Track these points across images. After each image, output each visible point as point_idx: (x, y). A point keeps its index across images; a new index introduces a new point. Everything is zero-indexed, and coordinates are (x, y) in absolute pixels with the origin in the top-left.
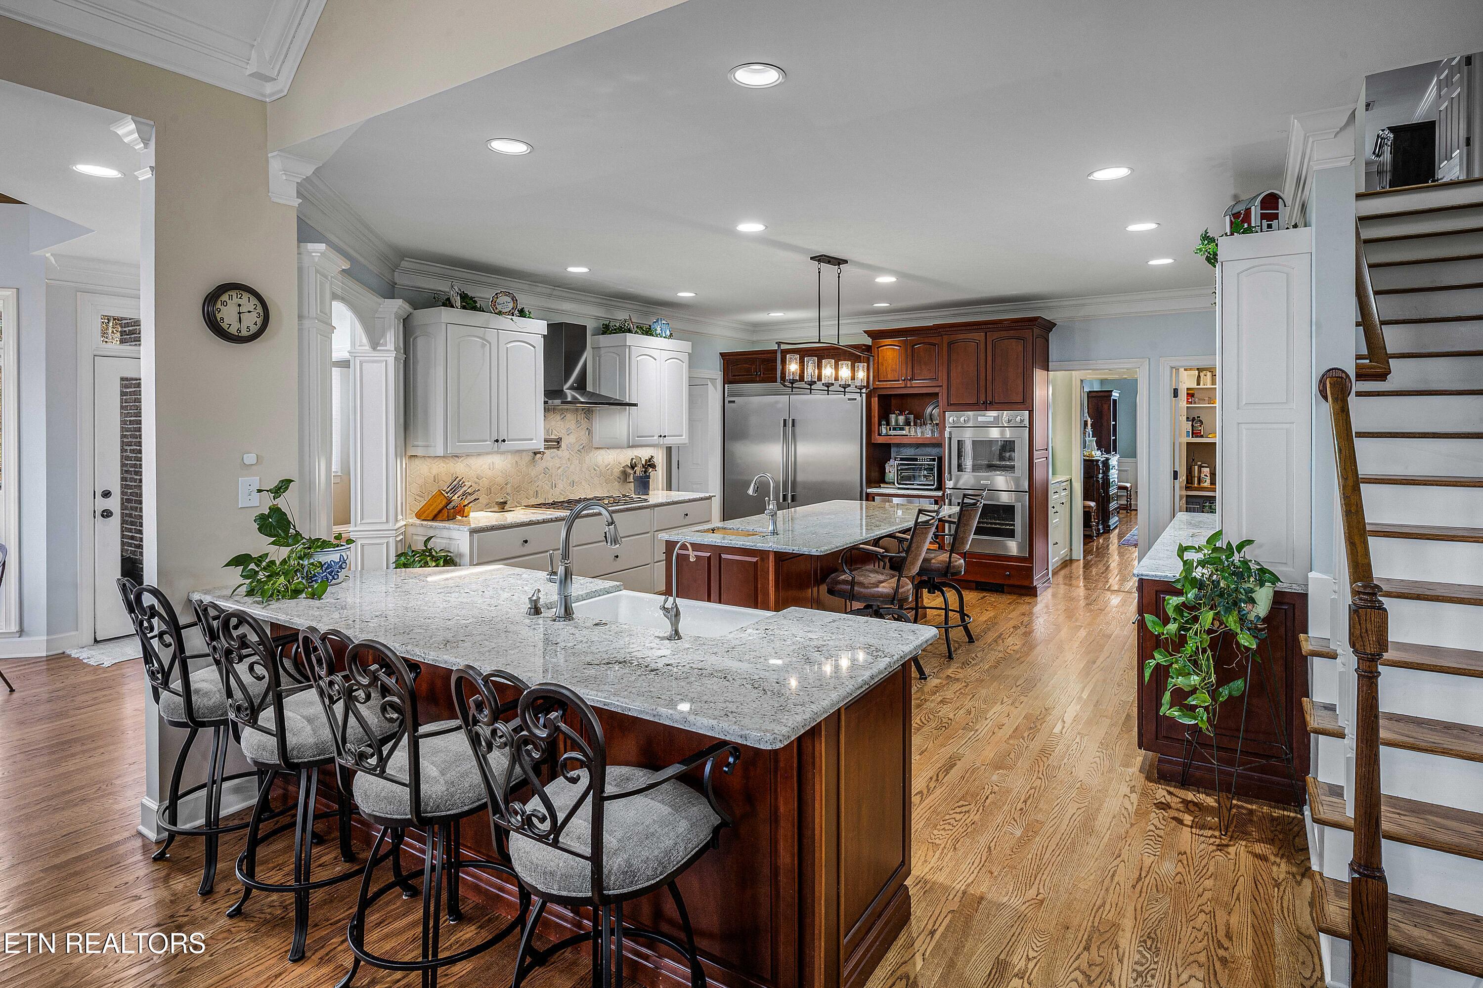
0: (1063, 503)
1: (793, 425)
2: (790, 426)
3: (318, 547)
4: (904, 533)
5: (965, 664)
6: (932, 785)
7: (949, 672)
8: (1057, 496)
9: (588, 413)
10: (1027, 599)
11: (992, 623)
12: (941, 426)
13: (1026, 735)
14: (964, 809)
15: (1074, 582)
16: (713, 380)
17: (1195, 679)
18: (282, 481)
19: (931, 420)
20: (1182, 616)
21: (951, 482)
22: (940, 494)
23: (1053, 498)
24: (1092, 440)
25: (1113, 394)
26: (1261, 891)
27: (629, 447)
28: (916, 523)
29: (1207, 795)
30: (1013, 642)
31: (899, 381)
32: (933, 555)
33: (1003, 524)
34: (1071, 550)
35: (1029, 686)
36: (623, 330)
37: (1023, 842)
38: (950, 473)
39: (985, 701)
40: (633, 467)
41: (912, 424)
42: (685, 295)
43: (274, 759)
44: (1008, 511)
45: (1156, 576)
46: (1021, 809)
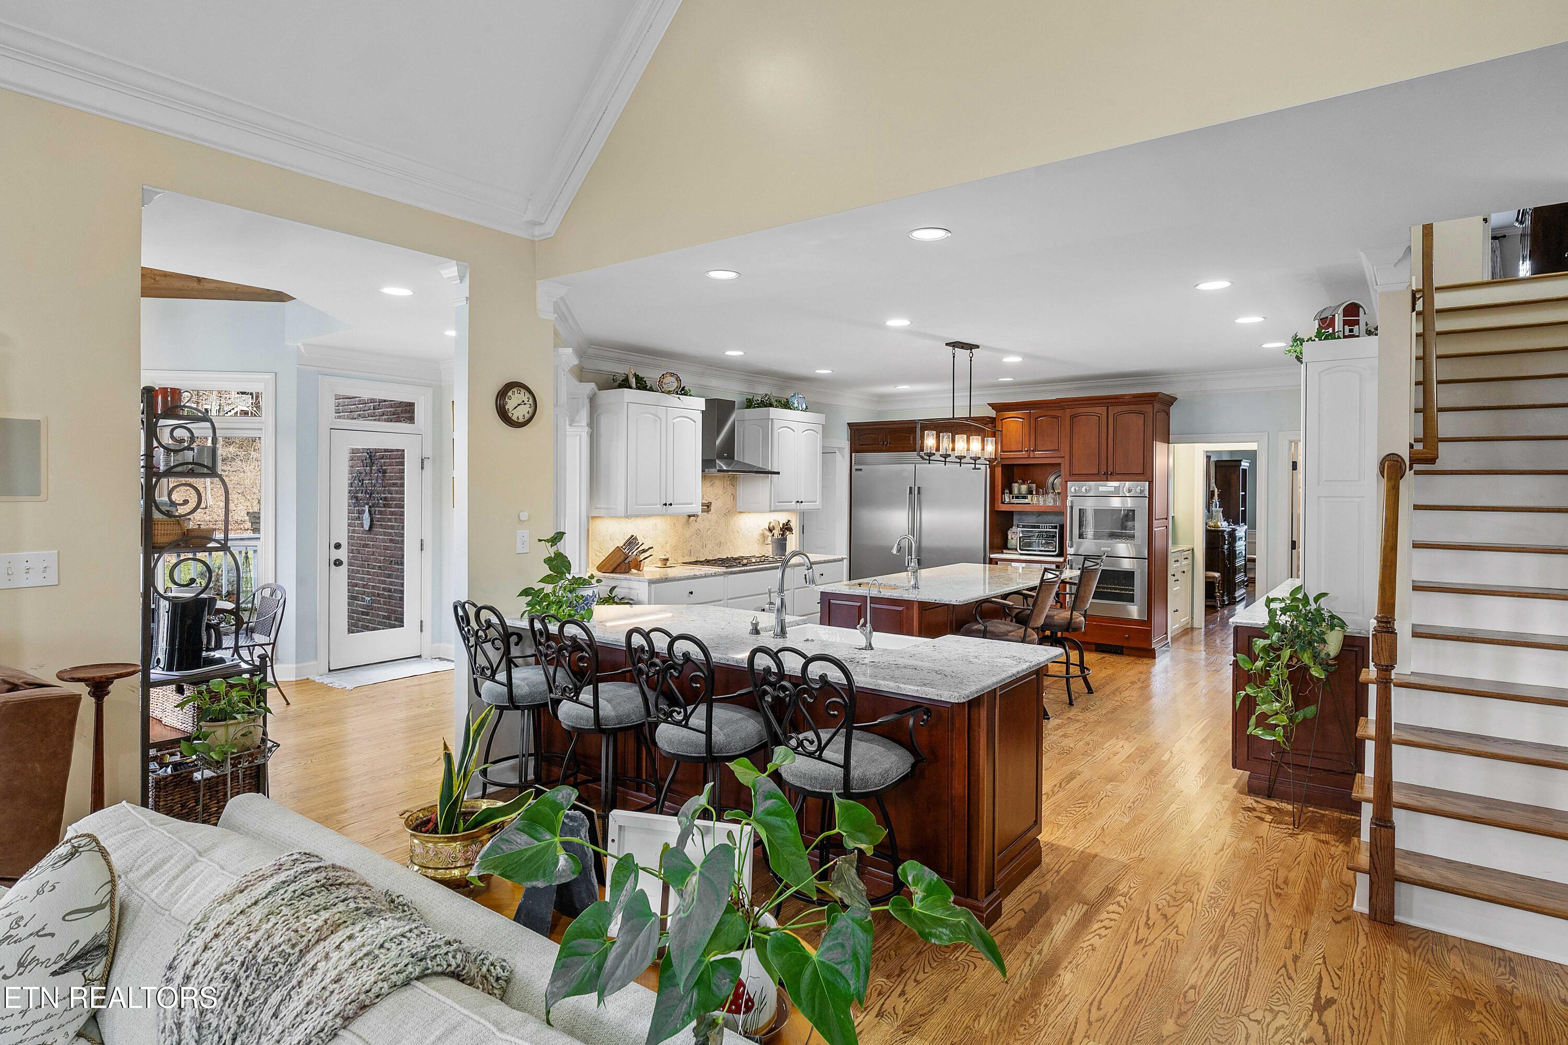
0: (1184, 572)
1: (919, 493)
2: (916, 493)
3: (581, 584)
4: (1030, 591)
5: (1084, 709)
6: (1056, 789)
7: (1071, 714)
8: (1178, 564)
9: (733, 480)
10: (1146, 661)
11: (1111, 679)
12: (1063, 495)
13: (1137, 760)
14: (1082, 805)
15: (1195, 648)
16: (841, 450)
17: (1276, 705)
18: (557, 533)
19: (1053, 489)
20: (1269, 656)
21: (1073, 549)
22: (1061, 559)
23: (1172, 567)
24: (1217, 510)
25: (1243, 463)
26: (1318, 861)
27: (771, 511)
28: (1042, 580)
29: (1288, 804)
30: (1131, 695)
31: (1022, 451)
32: (1055, 613)
33: (1122, 589)
34: (1192, 618)
35: (1145, 726)
36: (766, 403)
37: (1128, 827)
38: (1071, 540)
39: (1102, 736)
40: (770, 530)
41: (1034, 493)
42: (823, 372)
43: (591, 725)
44: (1129, 576)
45: (1248, 623)
46: (1130, 807)
